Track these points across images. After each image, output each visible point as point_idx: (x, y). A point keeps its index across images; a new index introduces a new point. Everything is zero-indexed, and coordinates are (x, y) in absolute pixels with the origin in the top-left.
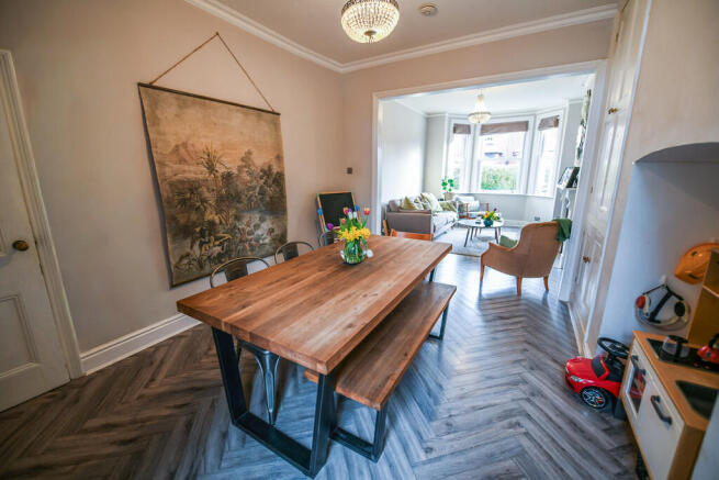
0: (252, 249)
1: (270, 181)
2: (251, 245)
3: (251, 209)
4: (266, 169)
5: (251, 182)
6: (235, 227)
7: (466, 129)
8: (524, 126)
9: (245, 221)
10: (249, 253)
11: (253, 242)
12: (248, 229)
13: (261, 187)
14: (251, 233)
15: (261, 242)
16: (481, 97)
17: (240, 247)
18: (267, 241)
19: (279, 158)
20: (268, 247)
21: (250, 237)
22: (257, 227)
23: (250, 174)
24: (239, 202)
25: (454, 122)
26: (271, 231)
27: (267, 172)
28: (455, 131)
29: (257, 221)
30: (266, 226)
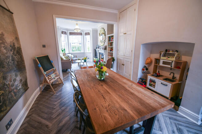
0: (15, 95)
1: (15, 52)
2: (14, 93)
3: (10, 71)
4: (12, 45)
5: (7, 53)
6: (5, 84)
7: (65, 33)
8: (81, 34)
9: (9, 78)
10: (15, 97)
11: (15, 90)
12: (11, 83)
13: (12, 56)
14: (13, 85)
15: (18, 88)
16: (77, 24)
17: (10, 96)
18: (20, 87)
19: (17, 39)
20: (21, 90)
21: (13, 88)
22: (15, 80)
23: (5, 48)
24: (3, 67)
25: (61, 30)
26: (21, 80)
27: (13, 47)
28: (62, 33)
29: (14, 77)
30: (18, 78)
